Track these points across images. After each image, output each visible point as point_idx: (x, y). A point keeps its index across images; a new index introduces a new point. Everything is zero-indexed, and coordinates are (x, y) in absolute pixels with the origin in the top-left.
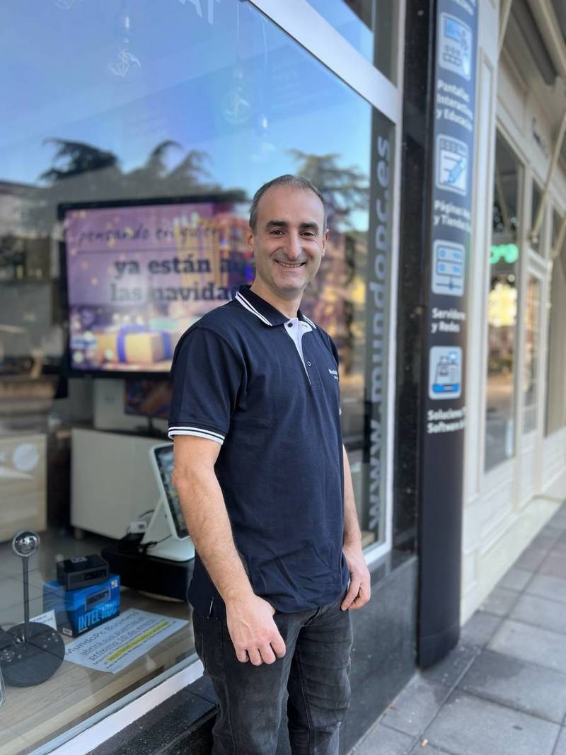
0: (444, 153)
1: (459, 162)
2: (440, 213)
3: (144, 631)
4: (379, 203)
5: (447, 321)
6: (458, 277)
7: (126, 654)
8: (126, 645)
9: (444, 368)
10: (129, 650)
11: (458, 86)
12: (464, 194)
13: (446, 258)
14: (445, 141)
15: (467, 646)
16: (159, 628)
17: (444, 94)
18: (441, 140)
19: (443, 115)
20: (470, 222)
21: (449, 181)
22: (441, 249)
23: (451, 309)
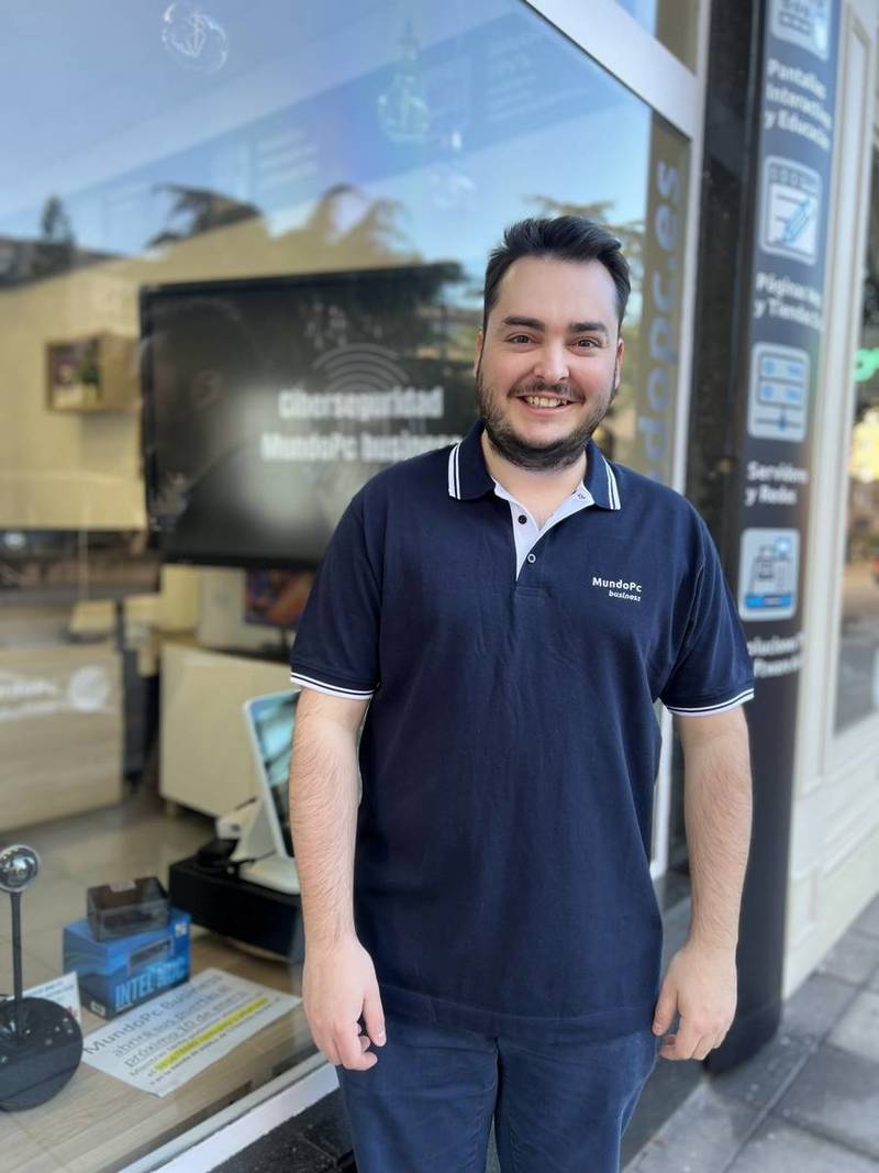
0: (776, 189)
1: (803, 205)
2: (766, 295)
3: (224, 1015)
4: (657, 279)
5: (775, 484)
6: (796, 408)
7: (188, 1058)
8: (190, 1041)
9: (766, 566)
10: (192, 1050)
11: (806, 71)
12: (810, 261)
13: (775, 374)
14: (779, 168)
15: (793, 1037)
16: (250, 1010)
17: (779, 83)
18: (773, 165)
19: (776, 121)
20: (820, 312)
21: (785, 240)
22: (765, 360)
23: (782, 464)
